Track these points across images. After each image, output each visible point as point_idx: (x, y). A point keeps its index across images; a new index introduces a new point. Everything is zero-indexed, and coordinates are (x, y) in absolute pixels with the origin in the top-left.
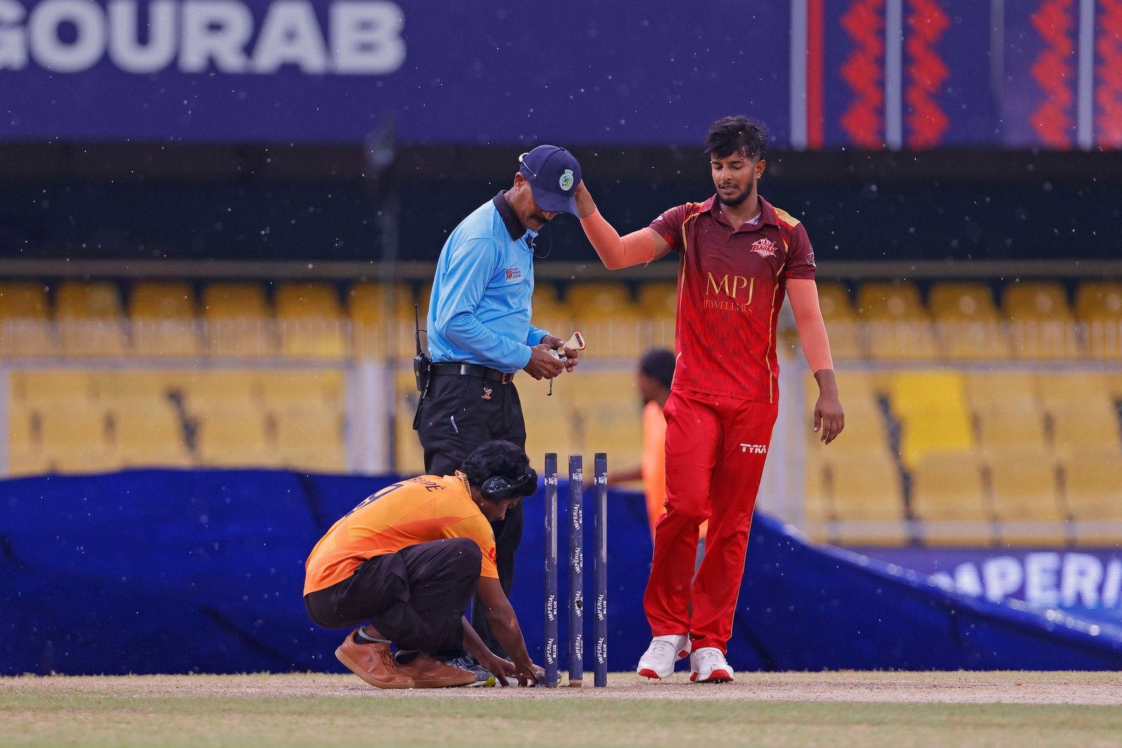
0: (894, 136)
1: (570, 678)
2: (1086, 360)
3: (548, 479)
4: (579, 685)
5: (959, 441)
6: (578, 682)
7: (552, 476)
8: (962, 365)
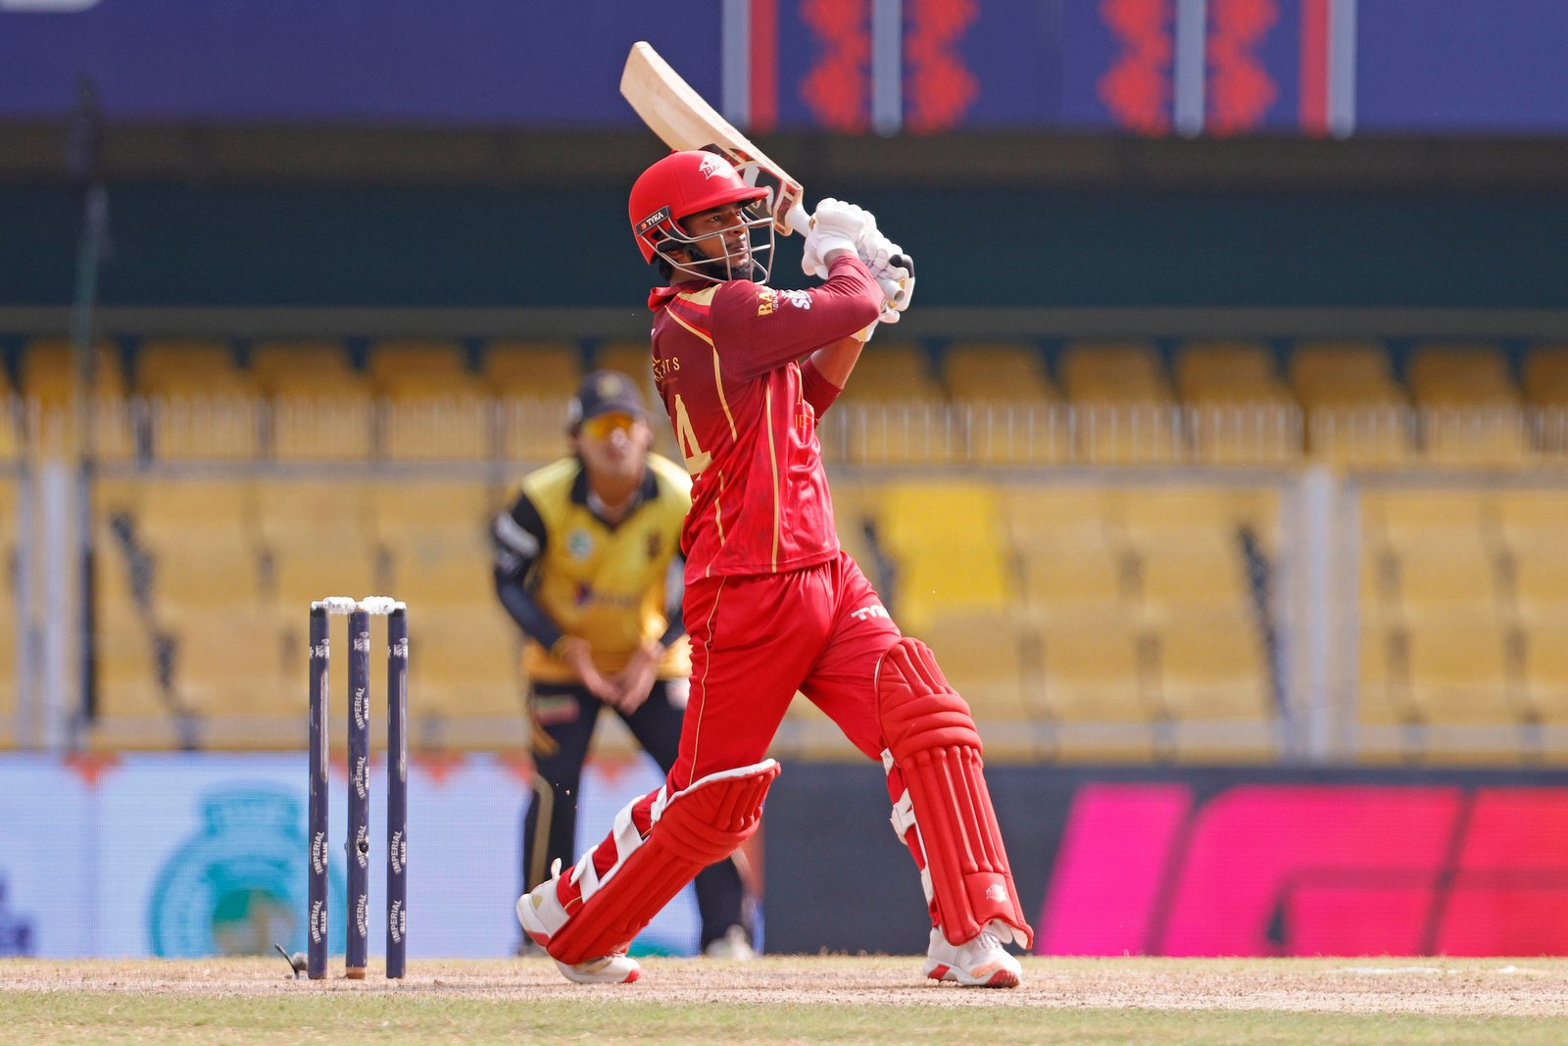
0: (887, 109)
1: (348, 965)
2: (1192, 468)
3: (314, 649)
4: (360, 976)
5: (987, 595)
6: (358, 970)
7: (321, 644)
8: (997, 474)
